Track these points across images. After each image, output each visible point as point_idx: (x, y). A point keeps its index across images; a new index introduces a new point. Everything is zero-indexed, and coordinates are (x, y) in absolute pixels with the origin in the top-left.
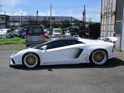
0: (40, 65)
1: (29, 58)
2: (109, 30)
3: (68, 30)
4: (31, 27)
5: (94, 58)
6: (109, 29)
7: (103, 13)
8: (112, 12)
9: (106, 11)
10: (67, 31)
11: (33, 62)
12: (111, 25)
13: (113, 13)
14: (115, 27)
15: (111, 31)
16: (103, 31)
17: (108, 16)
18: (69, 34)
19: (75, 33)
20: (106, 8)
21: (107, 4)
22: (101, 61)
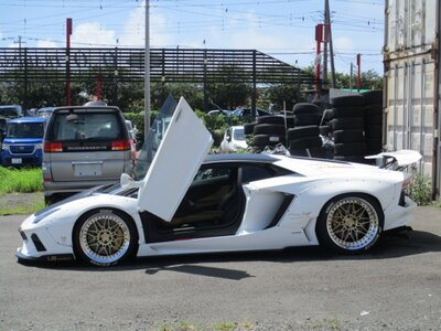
0: (139, 255)
1: (100, 229)
2: (417, 124)
3: (235, 123)
4: (71, 111)
5: (333, 227)
6: (417, 120)
7: (392, 47)
8: (423, 45)
9: (401, 42)
10: (234, 128)
11: (113, 244)
12: (424, 100)
13: (430, 51)
14: (436, 110)
15: (424, 129)
16: (396, 127)
17: (410, 61)
18: (243, 144)
19: (272, 139)
20: (402, 26)
21: (406, 11)
22: (361, 236)
